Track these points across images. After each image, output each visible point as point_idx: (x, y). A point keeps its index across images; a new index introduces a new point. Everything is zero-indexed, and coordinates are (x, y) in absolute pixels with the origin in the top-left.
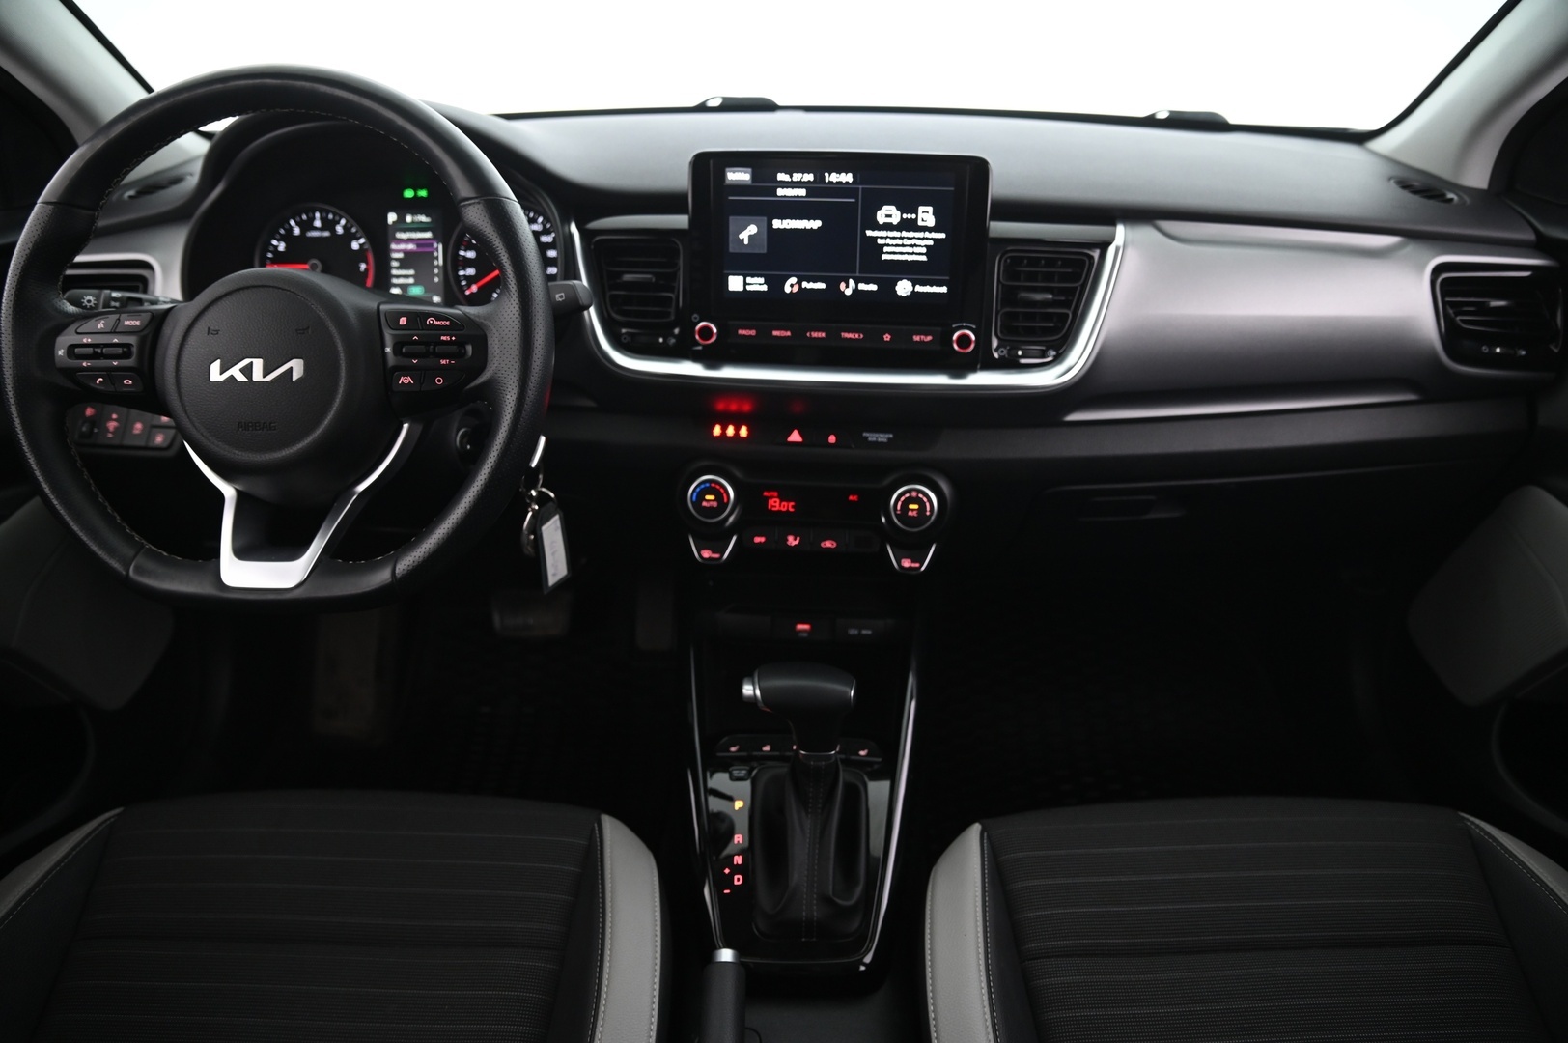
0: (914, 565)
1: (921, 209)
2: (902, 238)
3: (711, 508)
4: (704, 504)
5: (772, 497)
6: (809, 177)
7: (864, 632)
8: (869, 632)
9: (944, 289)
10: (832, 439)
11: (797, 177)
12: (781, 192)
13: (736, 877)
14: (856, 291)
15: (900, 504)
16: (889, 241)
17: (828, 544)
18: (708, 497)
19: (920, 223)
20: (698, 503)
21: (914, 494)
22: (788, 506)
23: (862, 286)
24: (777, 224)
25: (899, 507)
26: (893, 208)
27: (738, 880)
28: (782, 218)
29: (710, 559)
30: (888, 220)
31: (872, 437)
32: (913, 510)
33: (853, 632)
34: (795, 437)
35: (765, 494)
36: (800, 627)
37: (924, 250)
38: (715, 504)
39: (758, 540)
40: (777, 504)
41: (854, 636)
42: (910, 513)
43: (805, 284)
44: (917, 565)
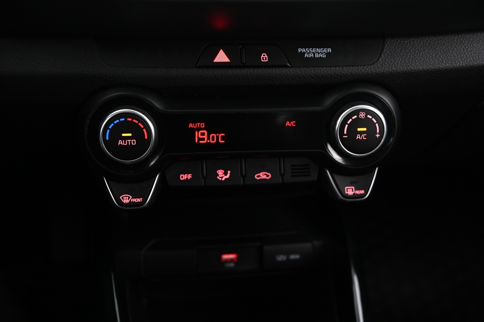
0: (358, 192)
3: (129, 146)
4: (120, 142)
5: (199, 129)
7: (292, 257)
8: (297, 257)
10: (264, 57)
17: (263, 176)
20: (112, 144)
21: (362, 115)
22: (218, 138)
29: (131, 204)
31: (309, 53)
32: (361, 133)
33: (281, 258)
34: (222, 57)
35: (191, 125)
36: (226, 257)
38: (134, 142)
39: (184, 177)
40: (205, 137)
41: (282, 262)
42: (358, 137)
44: (362, 192)
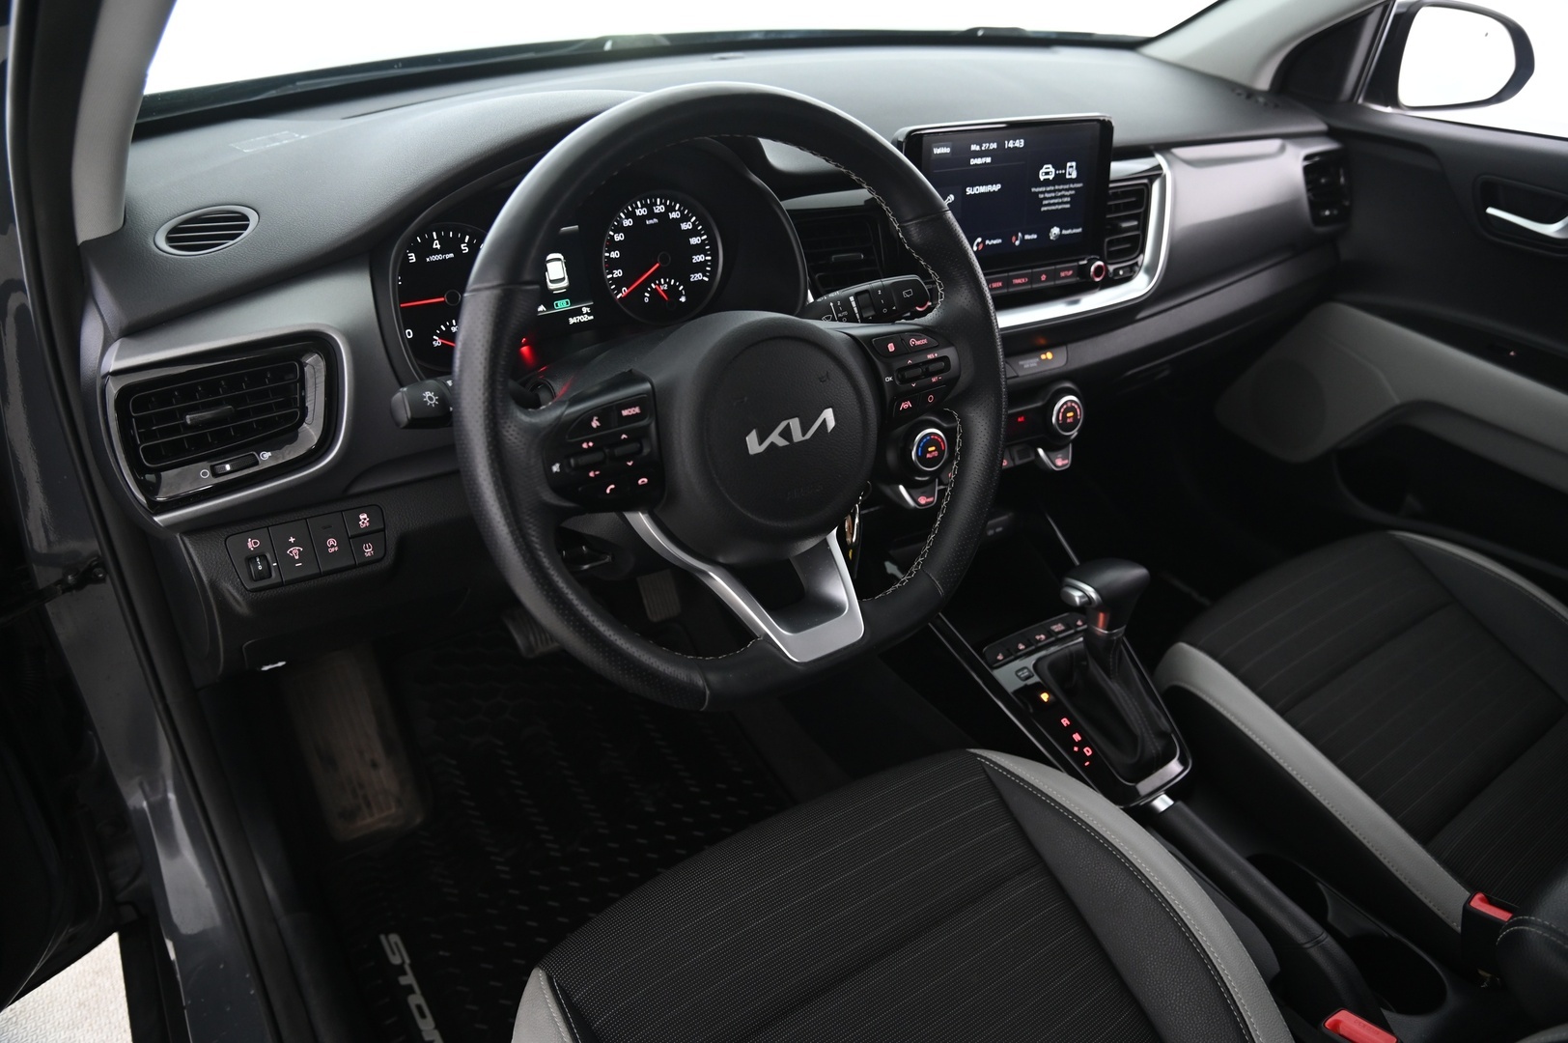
0: (1064, 462)
1: (1069, 164)
2: (1054, 191)
3: (934, 457)
4: (928, 456)
6: (994, 146)
9: (1079, 230)
11: (985, 146)
12: (973, 162)
13: (1085, 750)
14: (1023, 241)
15: (1061, 415)
16: (1047, 195)
18: (930, 449)
19: (1068, 177)
21: (1069, 404)
23: (1027, 237)
24: (969, 191)
25: (1060, 418)
26: (1050, 166)
27: (1088, 752)
28: (973, 186)
30: (1047, 177)
31: (1027, 363)
32: (1070, 417)
37: (1069, 199)
42: (1068, 420)
43: (987, 242)
44: (1066, 462)
